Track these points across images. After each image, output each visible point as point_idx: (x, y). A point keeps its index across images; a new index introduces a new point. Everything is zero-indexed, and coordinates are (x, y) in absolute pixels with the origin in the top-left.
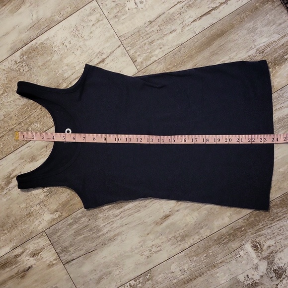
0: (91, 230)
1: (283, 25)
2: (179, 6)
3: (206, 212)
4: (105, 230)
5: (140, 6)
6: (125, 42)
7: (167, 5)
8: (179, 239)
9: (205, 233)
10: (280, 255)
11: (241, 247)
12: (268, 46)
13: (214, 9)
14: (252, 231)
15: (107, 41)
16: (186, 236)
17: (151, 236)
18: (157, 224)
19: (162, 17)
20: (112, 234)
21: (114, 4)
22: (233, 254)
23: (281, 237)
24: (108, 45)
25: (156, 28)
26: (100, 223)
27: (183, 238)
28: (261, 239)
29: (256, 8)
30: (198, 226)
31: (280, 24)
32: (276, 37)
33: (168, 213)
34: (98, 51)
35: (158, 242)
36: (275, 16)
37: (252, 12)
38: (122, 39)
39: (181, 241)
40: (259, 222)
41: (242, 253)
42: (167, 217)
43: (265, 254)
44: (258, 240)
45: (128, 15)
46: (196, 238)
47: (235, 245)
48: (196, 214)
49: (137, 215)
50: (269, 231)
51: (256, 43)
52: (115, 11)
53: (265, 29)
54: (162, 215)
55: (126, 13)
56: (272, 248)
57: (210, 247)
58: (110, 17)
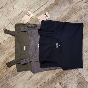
0: (7, 84)
1: (61, 12)
2: (28, 8)
3: (43, 74)
4: (11, 84)
5: (15, 9)
6: (11, 22)
7: (24, 9)
8: (35, 84)
9: (44, 81)
10: (68, 86)
11: (56, 84)
12: (57, 19)
13: (39, 8)
14: (59, 79)
15: (6, 22)
16: (38, 83)
17: (26, 84)
18: (28, 80)
19: (23, 12)
20: (13, 85)
21: (7, 10)
22: (53, 87)
23: (68, 80)
24: (6, 23)
25: (21, 16)
26: (9, 82)
27: (37, 84)
28: (62, 81)
29: (52, 7)
30: (42, 79)
31: (60, 11)
32: (59, 16)
33: (31, 76)
34: (3, 25)
35: (29, 86)
36: (58, 9)
37: (51, 8)
38: (10, 21)
39: (36, 84)
40: (60, 76)
41: (56, 86)
42: (31, 77)
43: (63, 86)
44: (61, 81)
45: (12, 13)
46: (41, 83)
47: (54, 84)
48: (40, 75)
49: (21, 78)
50: (64, 78)
51: (53, 18)
52: (7, 12)
53: (56, 13)
54: (29, 77)
55: (11, 12)
56: (65, 84)
57: (46, 85)
58: (6, 14)
